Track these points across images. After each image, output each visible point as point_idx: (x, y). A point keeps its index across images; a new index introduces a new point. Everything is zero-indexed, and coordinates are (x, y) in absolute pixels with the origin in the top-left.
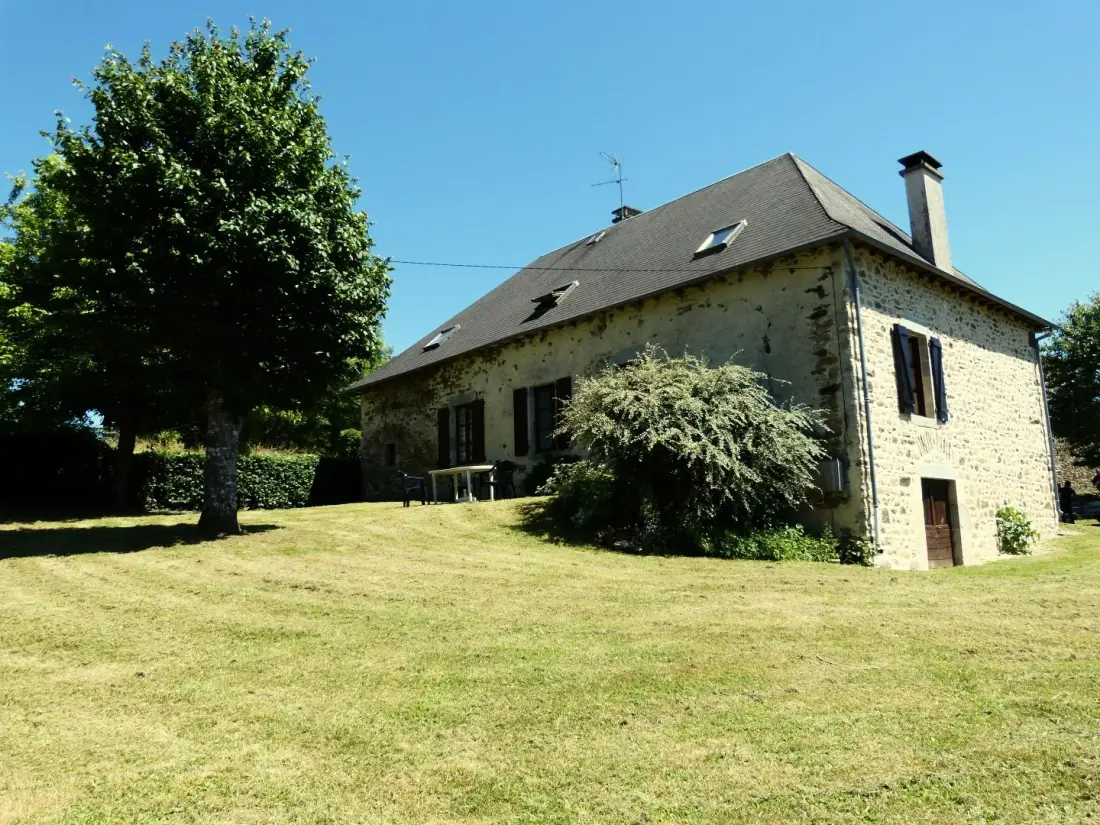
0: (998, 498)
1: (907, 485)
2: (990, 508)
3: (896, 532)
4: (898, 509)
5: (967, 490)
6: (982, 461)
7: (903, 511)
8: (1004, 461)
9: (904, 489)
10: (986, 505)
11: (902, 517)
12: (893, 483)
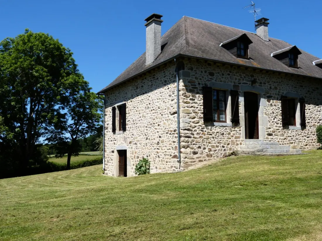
0: (144, 155)
1: (114, 153)
2: (140, 158)
3: (110, 165)
4: (111, 159)
5: (131, 153)
6: (138, 141)
7: (112, 160)
8: (149, 139)
9: (113, 154)
10: (138, 157)
11: (112, 161)
12: (110, 152)
